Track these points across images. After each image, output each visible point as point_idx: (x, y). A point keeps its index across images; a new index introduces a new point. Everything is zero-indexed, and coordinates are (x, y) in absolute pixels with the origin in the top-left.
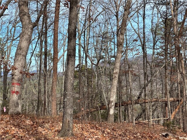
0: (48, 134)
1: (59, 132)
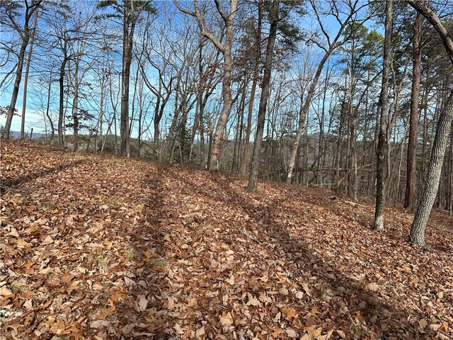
0: (236, 189)
1: (246, 188)
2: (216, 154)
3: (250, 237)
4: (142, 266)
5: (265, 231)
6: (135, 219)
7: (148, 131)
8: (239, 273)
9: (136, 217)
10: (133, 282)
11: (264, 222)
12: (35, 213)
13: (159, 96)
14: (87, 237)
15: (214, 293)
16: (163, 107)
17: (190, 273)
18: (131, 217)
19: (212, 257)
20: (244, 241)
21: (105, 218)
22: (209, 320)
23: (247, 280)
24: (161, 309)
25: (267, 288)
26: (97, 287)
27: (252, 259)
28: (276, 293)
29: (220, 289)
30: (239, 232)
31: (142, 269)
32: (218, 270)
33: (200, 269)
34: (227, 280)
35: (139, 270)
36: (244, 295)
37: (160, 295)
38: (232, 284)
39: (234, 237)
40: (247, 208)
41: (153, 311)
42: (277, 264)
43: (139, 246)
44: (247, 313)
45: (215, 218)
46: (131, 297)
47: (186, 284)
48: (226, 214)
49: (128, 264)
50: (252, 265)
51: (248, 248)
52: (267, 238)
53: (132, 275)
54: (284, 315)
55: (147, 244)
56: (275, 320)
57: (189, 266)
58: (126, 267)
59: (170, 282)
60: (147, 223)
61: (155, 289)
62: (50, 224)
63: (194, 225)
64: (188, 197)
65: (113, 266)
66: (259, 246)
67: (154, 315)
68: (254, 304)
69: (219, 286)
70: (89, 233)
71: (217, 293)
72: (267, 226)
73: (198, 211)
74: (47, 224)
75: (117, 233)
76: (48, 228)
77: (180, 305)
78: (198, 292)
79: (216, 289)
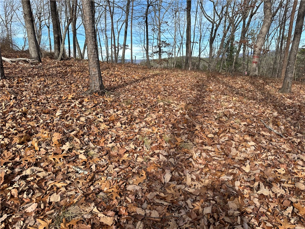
0: (271, 90)
1: (280, 89)
2: (256, 62)
3: (275, 131)
4: (174, 148)
5: (292, 127)
6: (179, 113)
7: (205, 50)
8: (255, 162)
9: (180, 111)
10: (165, 159)
11: (292, 119)
12: (118, 107)
13: (213, 22)
14: (144, 123)
15: (228, 177)
16: (216, 30)
17: (211, 157)
18: (177, 111)
19: (234, 146)
20: (268, 134)
21: (159, 111)
22: (218, 201)
23: (263, 170)
24: (181, 184)
25: (283, 180)
26: (140, 159)
27: (273, 151)
28: (291, 186)
29: (234, 174)
30: (265, 126)
31: (174, 150)
32: (236, 158)
33: (221, 155)
34: (243, 168)
35: (172, 150)
36: (256, 184)
37: (182, 172)
38: (247, 171)
39: (259, 130)
40: (278, 106)
41: (173, 184)
42: (298, 158)
43: (176, 132)
44: (256, 201)
45: (244, 114)
46: (161, 170)
47: (206, 166)
48: (257, 111)
49: (165, 145)
50: (270, 157)
51: (271, 140)
52: (293, 133)
53: (165, 154)
54: (296, 210)
55: (182, 131)
56: (286, 213)
57: (211, 151)
58: (163, 147)
59: (193, 163)
60: (187, 116)
61: (180, 167)
62: (123, 114)
63: (224, 119)
64: (225, 97)
65: (154, 145)
66: (282, 140)
67: (174, 188)
68: (265, 194)
69: (235, 172)
70: (145, 121)
71: (231, 178)
72: (295, 122)
73: (231, 108)
74: (122, 114)
75: (163, 123)
76: (121, 116)
77: (196, 183)
78: (215, 174)
79: (231, 174)
